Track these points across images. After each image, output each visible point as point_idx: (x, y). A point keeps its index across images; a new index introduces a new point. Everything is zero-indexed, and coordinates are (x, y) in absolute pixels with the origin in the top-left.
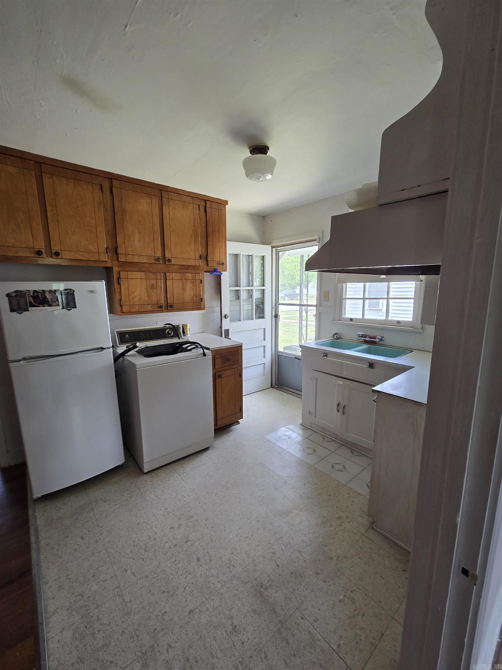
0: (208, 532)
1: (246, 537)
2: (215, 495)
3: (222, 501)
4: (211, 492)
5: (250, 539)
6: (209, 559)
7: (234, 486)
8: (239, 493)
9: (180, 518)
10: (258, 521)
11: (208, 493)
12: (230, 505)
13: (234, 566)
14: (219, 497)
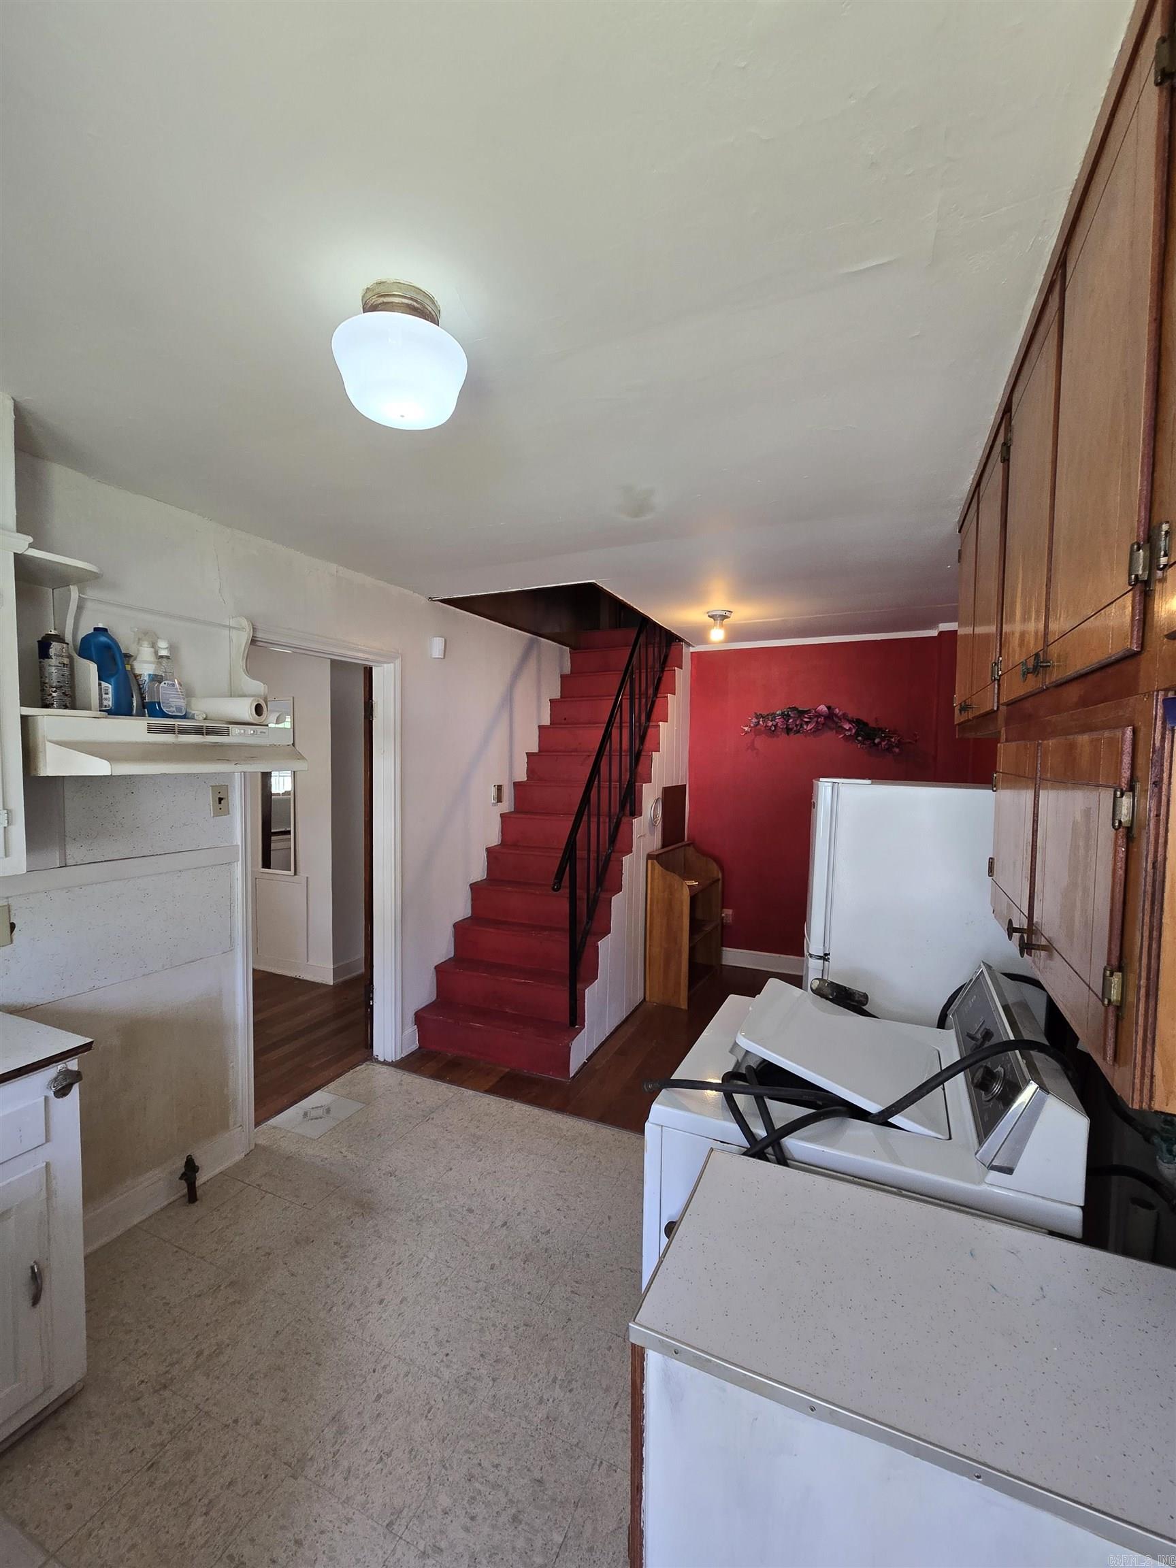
0: (477, 1249)
1: (400, 1264)
2: (505, 1326)
3: (482, 1318)
4: (520, 1329)
5: (393, 1263)
6: (454, 1216)
7: (468, 1374)
8: (447, 1355)
9: (546, 1252)
10: (381, 1302)
11: (527, 1325)
12: (457, 1314)
13: (411, 1220)
14: (494, 1325)
